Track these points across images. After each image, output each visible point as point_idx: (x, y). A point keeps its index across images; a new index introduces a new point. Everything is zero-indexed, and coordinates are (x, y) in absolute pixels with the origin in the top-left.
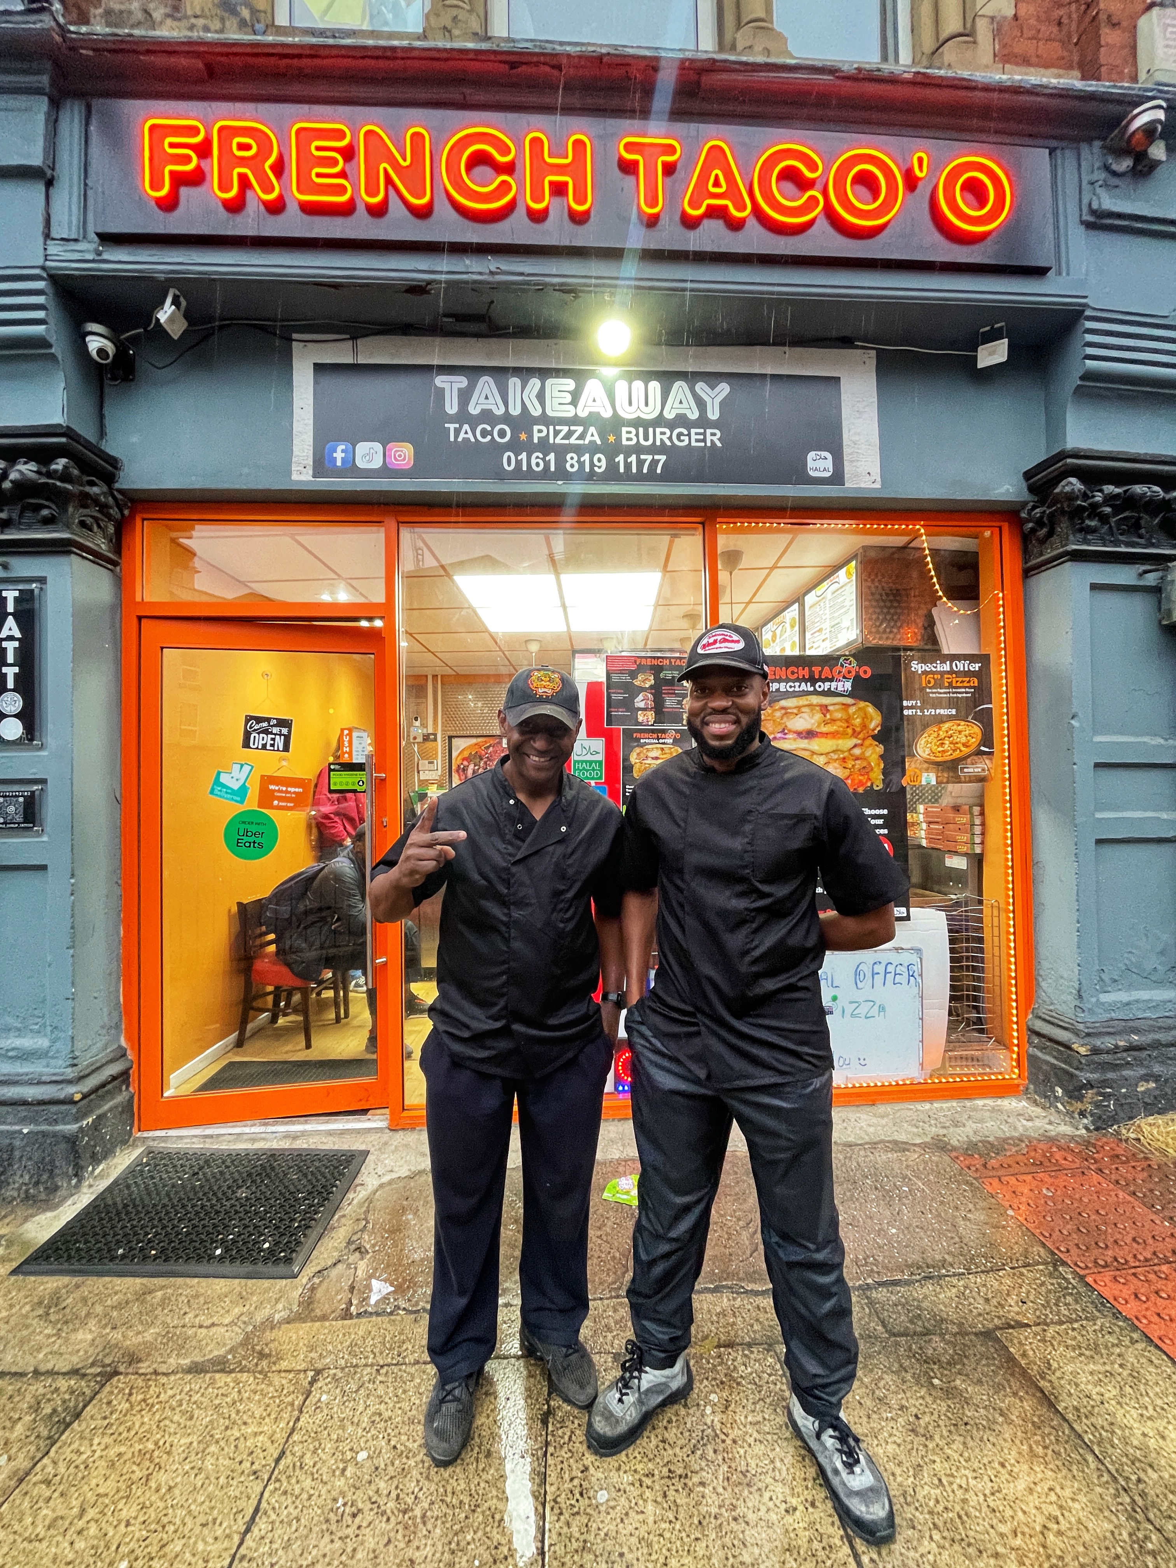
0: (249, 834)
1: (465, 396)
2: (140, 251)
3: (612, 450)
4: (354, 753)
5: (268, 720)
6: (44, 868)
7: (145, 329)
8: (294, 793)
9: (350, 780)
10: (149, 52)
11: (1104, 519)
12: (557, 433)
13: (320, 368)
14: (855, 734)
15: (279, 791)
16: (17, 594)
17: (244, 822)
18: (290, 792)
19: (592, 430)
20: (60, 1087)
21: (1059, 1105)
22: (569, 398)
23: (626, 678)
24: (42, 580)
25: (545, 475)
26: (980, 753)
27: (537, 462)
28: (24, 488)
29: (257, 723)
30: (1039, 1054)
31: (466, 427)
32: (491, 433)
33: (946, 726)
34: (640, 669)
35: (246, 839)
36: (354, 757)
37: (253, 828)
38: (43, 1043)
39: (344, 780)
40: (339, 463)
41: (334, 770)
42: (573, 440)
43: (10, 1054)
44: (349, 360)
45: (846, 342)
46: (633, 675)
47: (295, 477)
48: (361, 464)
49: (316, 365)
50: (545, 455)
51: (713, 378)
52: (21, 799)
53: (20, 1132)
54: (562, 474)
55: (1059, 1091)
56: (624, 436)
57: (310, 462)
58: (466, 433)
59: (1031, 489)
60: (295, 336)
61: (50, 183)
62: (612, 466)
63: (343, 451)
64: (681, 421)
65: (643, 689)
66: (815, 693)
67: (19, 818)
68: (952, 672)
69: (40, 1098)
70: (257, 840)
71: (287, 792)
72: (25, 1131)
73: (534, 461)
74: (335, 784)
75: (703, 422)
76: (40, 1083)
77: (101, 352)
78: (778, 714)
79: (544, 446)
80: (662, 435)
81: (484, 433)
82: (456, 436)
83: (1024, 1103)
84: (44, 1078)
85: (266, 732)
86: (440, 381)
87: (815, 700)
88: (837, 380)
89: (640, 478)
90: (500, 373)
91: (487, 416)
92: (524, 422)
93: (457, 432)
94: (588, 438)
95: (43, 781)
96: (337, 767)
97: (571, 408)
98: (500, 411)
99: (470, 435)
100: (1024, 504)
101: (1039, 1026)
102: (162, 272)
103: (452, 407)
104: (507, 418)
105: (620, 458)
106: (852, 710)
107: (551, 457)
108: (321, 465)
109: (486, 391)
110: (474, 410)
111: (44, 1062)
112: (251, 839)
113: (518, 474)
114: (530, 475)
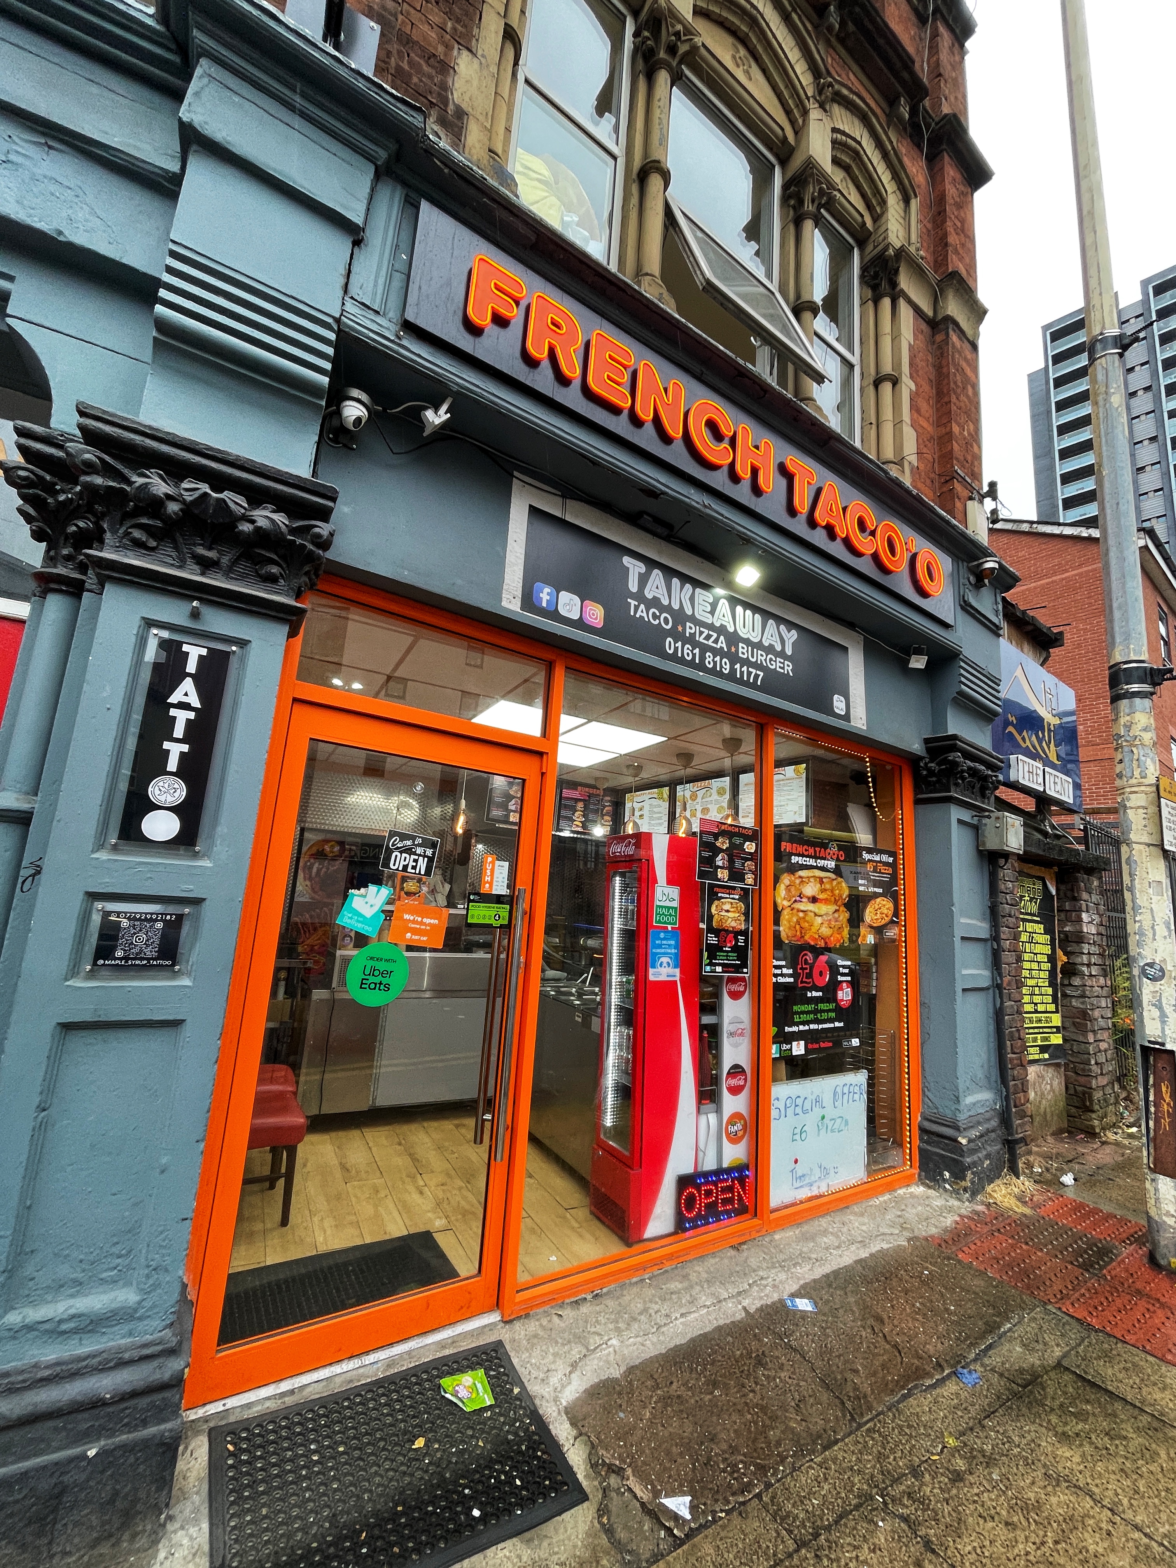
0: (376, 973)
1: (643, 580)
2: (438, 355)
3: (734, 658)
4: (495, 883)
5: (413, 838)
8: (430, 924)
9: (487, 913)
12: (701, 633)
13: (534, 511)
14: (836, 902)
15: (414, 922)
16: (204, 652)
17: (372, 958)
18: (425, 924)
19: (722, 638)
21: (947, 1186)
22: (709, 609)
23: (711, 839)
24: (243, 643)
25: (691, 664)
26: (892, 922)
27: (687, 652)
29: (401, 840)
30: (929, 1148)
31: (642, 606)
32: (659, 618)
33: (878, 900)
34: (723, 833)
35: (372, 979)
36: (494, 887)
37: (381, 966)
38: (127, 1296)
39: (482, 913)
40: (544, 604)
41: (473, 901)
42: (710, 643)
44: (558, 514)
45: (851, 625)
46: (716, 836)
47: (504, 604)
48: (563, 611)
49: (530, 506)
50: (694, 649)
51: (791, 625)
52: (159, 925)
53: (84, 1456)
54: (701, 667)
55: (947, 1175)
56: (740, 650)
57: (519, 594)
58: (642, 612)
59: (928, 750)
60: (516, 473)
61: (357, 243)
62: (733, 670)
63: (548, 594)
64: (770, 650)
65: (722, 851)
66: (817, 867)
67: (150, 952)
68: (880, 862)
69: (128, 1388)
70: (384, 981)
71: (421, 923)
72: (91, 1453)
73: (686, 651)
74: (473, 916)
75: (782, 654)
76: (122, 1364)
77: (358, 420)
78: (798, 881)
79: (691, 640)
80: (760, 657)
81: (655, 617)
82: (635, 612)
83: (922, 1188)
85: (409, 851)
86: (627, 560)
87: (818, 873)
88: (846, 649)
89: (747, 684)
90: (669, 572)
91: (655, 602)
92: (680, 617)
93: (636, 608)
94: (719, 645)
95: (197, 902)
96: (477, 898)
97: (710, 616)
98: (665, 602)
99: (645, 615)
100: (921, 758)
101: (927, 1125)
103: (633, 587)
104: (668, 609)
105: (738, 666)
106: (835, 883)
107: (697, 651)
108: (528, 601)
109: (657, 582)
110: (649, 595)
111: (126, 1328)
112: (378, 980)
113: (674, 658)
114: (682, 661)
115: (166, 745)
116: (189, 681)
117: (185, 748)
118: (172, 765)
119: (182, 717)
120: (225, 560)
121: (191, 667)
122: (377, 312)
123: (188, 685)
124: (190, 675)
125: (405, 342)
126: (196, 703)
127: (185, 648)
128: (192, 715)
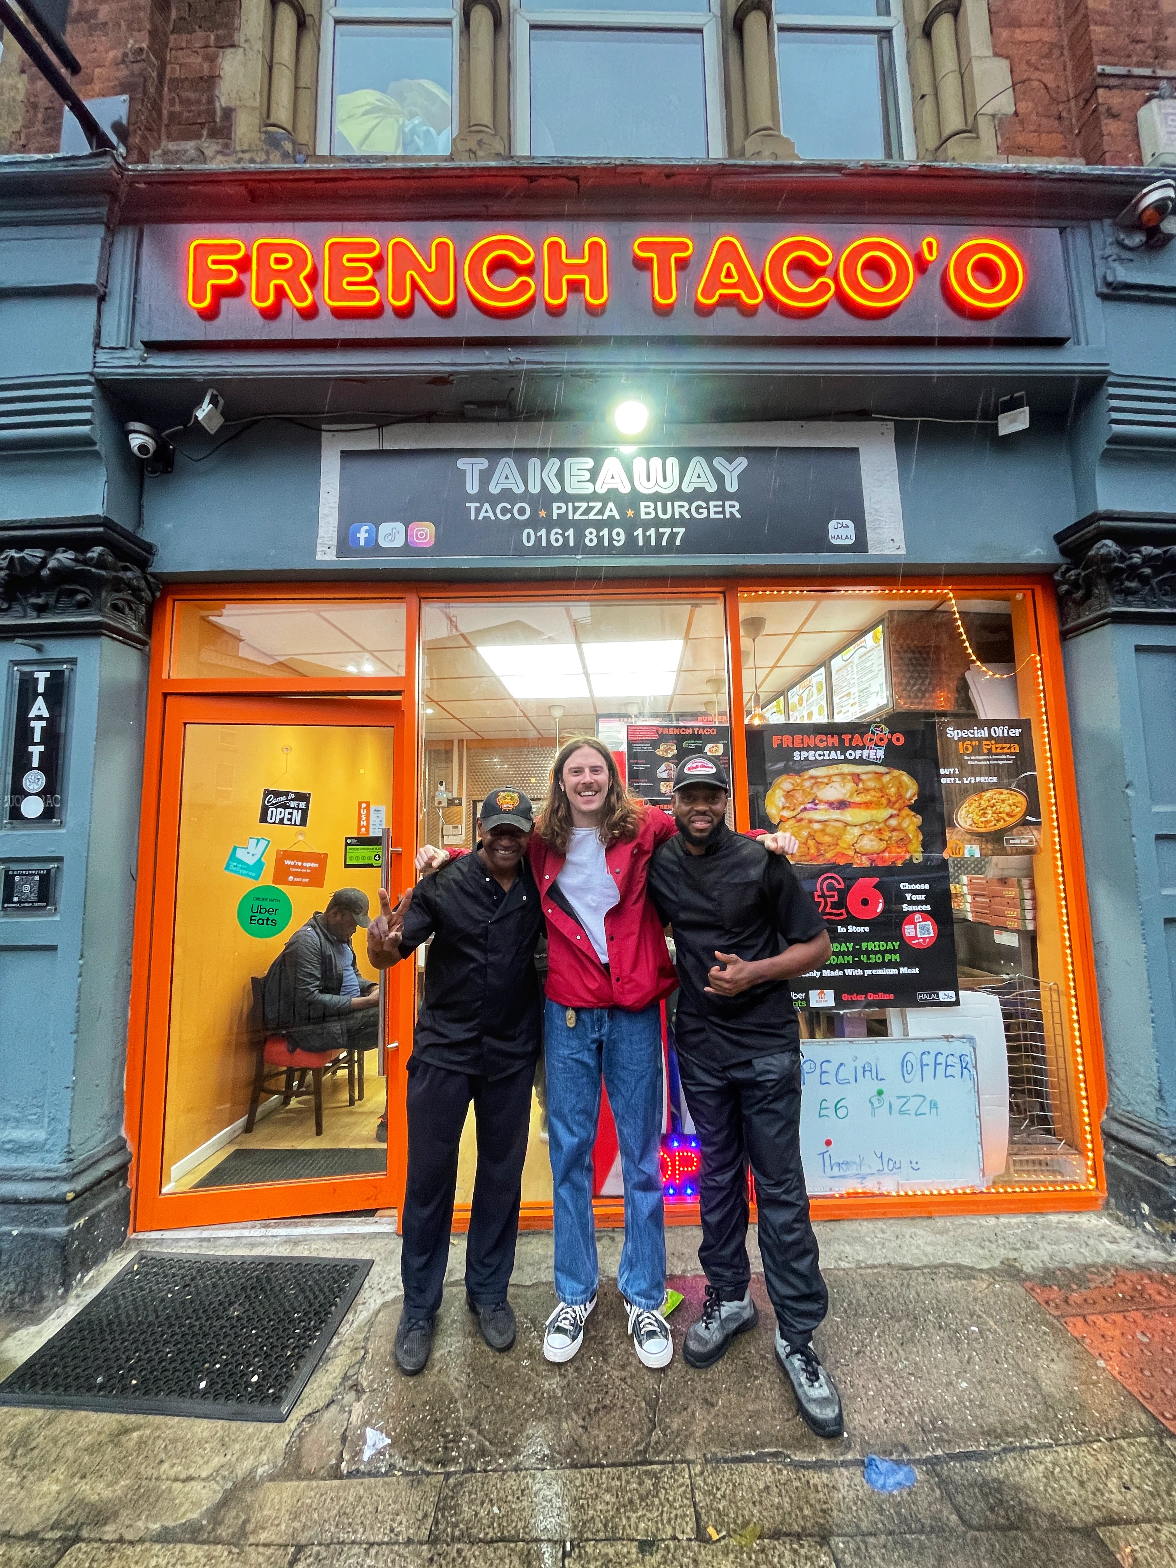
0: (263, 911)
1: (485, 477)
2: (180, 357)
3: (630, 525)
4: (371, 827)
5: (286, 794)
6: (54, 948)
7: (185, 426)
8: (310, 868)
9: (367, 855)
10: (196, 183)
11: (1145, 580)
12: (575, 509)
13: (346, 455)
14: (890, 804)
15: (294, 866)
16: (48, 675)
17: (258, 899)
18: (305, 868)
19: (611, 505)
20: (54, 1184)
21: (1147, 1224)
22: (587, 476)
23: (648, 748)
24: (73, 661)
25: (565, 550)
26: (1025, 823)
27: (556, 537)
28: (62, 575)
29: (276, 797)
30: (1119, 1163)
31: (487, 506)
32: (511, 511)
33: (988, 794)
34: (663, 738)
35: (259, 916)
36: (371, 831)
37: (267, 905)
38: (40, 1135)
39: (360, 855)
40: (362, 543)
41: (350, 844)
42: (592, 516)
43: (8, 1146)
44: (375, 447)
45: (863, 415)
46: (655, 744)
47: (319, 557)
48: (383, 543)
49: (342, 452)
50: (565, 530)
51: (731, 453)
52: (37, 878)
53: (10, 1234)
54: (580, 548)
55: (1146, 1209)
56: (643, 510)
57: (335, 542)
58: (487, 511)
59: (1064, 551)
60: (324, 427)
61: (102, 299)
62: (631, 539)
63: (366, 532)
64: (699, 494)
65: (667, 759)
66: (846, 761)
67: (33, 897)
68: (990, 738)
69: (33, 1196)
70: (271, 917)
71: (302, 867)
72: (15, 1233)
73: (553, 537)
74: (351, 858)
75: (722, 495)
76: (34, 1179)
77: (143, 448)
78: (807, 784)
79: (563, 522)
80: (680, 509)
81: (504, 511)
82: (477, 515)
83: (1105, 1221)
84: (37, 1175)
85: (284, 806)
86: (462, 463)
87: (847, 768)
88: (856, 450)
89: (659, 550)
90: (521, 454)
91: (507, 495)
92: (545, 498)
93: (478, 511)
94: (607, 514)
95: (60, 859)
96: (354, 841)
97: (590, 485)
98: (519, 490)
99: (490, 514)
100: (1057, 567)
101: (1115, 1129)
102: (200, 374)
103: (472, 487)
104: (526, 496)
105: (639, 532)
106: (886, 779)
107: (571, 533)
108: (345, 545)
109: (507, 471)
110: (494, 489)
111: (40, 1156)
112: (265, 916)
113: (537, 550)
114: (549, 550)
115: (31, 749)
116: (40, 698)
117: (42, 748)
118: (35, 763)
119: (38, 726)
120: (52, 601)
121: (41, 689)
122: (123, 348)
123: (40, 702)
124: (41, 694)
125: (150, 362)
126: (46, 714)
127: (36, 675)
128: (44, 723)
